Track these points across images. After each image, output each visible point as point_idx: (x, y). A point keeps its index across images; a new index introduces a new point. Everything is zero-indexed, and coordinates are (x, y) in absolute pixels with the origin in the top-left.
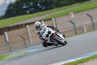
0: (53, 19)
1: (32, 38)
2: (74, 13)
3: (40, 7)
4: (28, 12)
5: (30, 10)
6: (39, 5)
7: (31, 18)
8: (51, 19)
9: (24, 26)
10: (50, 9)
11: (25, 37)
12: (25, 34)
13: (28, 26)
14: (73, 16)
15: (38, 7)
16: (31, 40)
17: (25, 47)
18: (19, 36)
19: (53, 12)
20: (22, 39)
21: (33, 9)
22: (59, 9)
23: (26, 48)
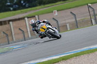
0: (37, 16)
1: (15, 34)
2: (58, 11)
3: (24, 4)
4: (12, 9)
5: (14, 6)
6: (22, 2)
7: (14, 15)
8: (34, 17)
9: (7, 23)
10: (34, 6)
11: (8, 33)
12: (8, 30)
13: (11, 23)
14: (56, 14)
15: (22, 4)
16: (14, 36)
17: (7, 43)
18: (2, 32)
19: (36, 9)
20: (5, 35)
21: (17, 6)
22: (42, 6)
23: (9, 44)
